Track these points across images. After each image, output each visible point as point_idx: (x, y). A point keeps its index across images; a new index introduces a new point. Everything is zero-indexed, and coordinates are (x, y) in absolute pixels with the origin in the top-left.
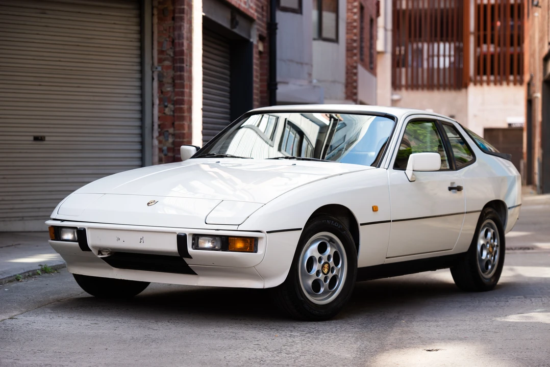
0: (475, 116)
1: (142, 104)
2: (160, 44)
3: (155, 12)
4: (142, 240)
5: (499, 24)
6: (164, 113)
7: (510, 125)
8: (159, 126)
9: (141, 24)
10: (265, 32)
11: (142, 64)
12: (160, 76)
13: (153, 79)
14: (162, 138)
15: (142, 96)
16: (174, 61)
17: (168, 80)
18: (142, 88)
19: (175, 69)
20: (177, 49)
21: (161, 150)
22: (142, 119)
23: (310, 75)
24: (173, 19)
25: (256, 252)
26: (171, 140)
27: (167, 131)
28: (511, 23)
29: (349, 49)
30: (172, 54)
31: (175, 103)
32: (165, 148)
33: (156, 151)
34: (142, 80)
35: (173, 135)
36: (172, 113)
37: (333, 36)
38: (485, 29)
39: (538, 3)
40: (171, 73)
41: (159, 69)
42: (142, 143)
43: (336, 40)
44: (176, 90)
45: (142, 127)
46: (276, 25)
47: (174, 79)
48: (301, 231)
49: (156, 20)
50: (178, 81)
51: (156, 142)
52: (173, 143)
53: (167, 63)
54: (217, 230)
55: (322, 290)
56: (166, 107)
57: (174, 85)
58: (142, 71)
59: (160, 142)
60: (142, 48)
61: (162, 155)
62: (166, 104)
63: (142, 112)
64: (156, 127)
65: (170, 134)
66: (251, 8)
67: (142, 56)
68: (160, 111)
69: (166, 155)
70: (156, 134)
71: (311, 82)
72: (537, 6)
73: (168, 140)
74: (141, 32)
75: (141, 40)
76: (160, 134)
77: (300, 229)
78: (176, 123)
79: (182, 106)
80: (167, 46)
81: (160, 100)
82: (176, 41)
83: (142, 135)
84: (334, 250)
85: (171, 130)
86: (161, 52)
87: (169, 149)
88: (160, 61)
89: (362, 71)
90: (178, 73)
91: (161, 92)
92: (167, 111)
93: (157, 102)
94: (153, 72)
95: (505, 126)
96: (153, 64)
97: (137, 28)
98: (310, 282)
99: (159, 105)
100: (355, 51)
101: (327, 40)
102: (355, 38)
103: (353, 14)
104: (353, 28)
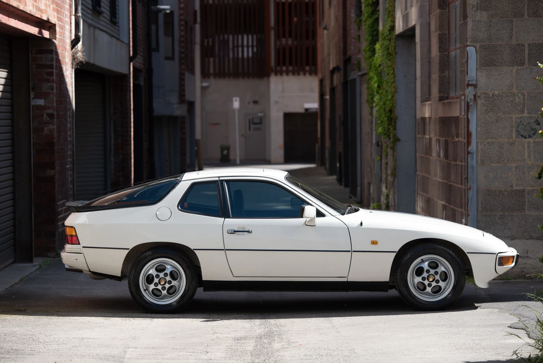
0: (276, 102)
1: (105, 137)
3: (111, 86)
5: (295, 19)
7: (307, 110)
8: (114, 149)
11: (104, 115)
12: (115, 122)
13: (110, 123)
14: (116, 156)
15: (105, 133)
16: (122, 113)
17: (119, 124)
18: (105, 128)
19: (122, 118)
21: (115, 163)
22: (105, 146)
24: (122, 90)
27: (119, 152)
28: (306, 19)
29: (180, 60)
30: (121, 110)
31: (123, 136)
32: (118, 161)
34: (105, 124)
35: (123, 154)
36: (121, 142)
37: (170, 55)
38: (284, 25)
39: (326, 26)
41: (114, 118)
42: (105, 159)
43: (172, 58)
44: (124, 129)
45: (105, 150)
47: (122, 123)
49: (112, 91)
50: (124, 125)
52: (122, 158)
53: (118, 115)
56: (118, 138)
58: (104, 119)
59: (115, 158)
60: (104, 107)
63: (105, 141)
66: (141, 64)
67: (104, 111)
68: (114, 141)
69: (118, 165)
72: (325, 28)
73: (119, 157)
75: (104, 103)
76: (115, 153)
78: (124, 148)
79: (127, 138)
80: (118, 105)
82: (124, 103)
83: (105, 155)
86: (115, 109)
87: (120, 162)
88: (115, 113)
89: (187, 75)
90: (125, 120)
91: (115, 130)
92: (118, 141)
94: (110, 119)
95: (302, 111)
96: (110, 115)
99: (114, 137)
100: (183, 61)
101: (167, 58)
102: (183, 50)
103: (182, 31)
104: (181, 42)
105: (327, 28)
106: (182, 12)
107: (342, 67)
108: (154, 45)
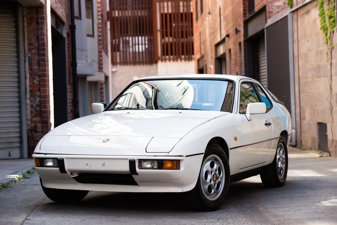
1: (19, 77)
2: (29, 39)
3: (25, 19)
4: (104, 165)
5: (174, 25)
6: (33, 83)
8: (30, 91)
9: (17, 27)
10: (69, 30)
11: (18, 52)
12: (30, 60)
13: (25, 61)
14: (32, 99)
15: (19, 72)
16: (38, 49)
17: (35, 62)
18: (18, 67)
19: (39, 55)
20: (41, 42)
21: (32, 106)
22: (19, 87)
23: (86, 57)
24: (37, 23)
25: (179, 169)
26: (38, 100)
27: (36, 94)
28: (181, 24)
30: (37, 46)
31: (40, 76)
32: (35, 105)
33: (29, 107)
34: (18, 62)
35: (40, 96)
36: (38, 83)
37: (91, 33)
38: (166, 28)
40: (37, 57)
41: (29, 55)
42: (20, 102)
43: (93, 36)
44: (41, 68)
45: (19, 92)
46: (75, 26)
47: (39, 61)
48: (203, 155)
49: (26, 24)
50: (41, 63)
51: (28, 101)
52: (40, 101)
53: (34, 51)
54: (155, 156)
55: (213, 191)
56: (34, 79)
57: (39, 65)
58: (18, 57)
59: (31, 101)
60: (17, 42)
61: (33, 110)
62: (34, 77)
63: (19, 82)
64: (28, 91)
65: (37, 96)
66: (63, 16)
67: (18, 47)
68: (30, 82)
69: (35, 109)
70: (28, 96)
71: (87, 61)
72: (209, 13)
73: (36, 100)
74: (17, 32)
75: (17, 37)
76: (31, 96)
77: (203, 153)
78: (41, 89)
79: (45, 78)
80: (34, 40)
81: (30, 74)
82: (40, 37)
83: (19, 97)
84: (218, 166)
85: (38, 94)
86: (30, 44)
87: (37, 106)
88: (30, 50)
89: (104, 54)
90: (42, 57)
91: (31, 69)
92: (35, 81)
93: (28, 76)
94: (25, 57)
96: (25, 52)
97: (14, 29)
98: (207, 187)
99: (30, 77)
100: (100, 42)
101: (88, 36)
102: (100, 34)
103: (99, 19)
104: (99, 28)
105: (211, 13)
106: (99, 5)
107: (242, 29)
108: (76, 14)
